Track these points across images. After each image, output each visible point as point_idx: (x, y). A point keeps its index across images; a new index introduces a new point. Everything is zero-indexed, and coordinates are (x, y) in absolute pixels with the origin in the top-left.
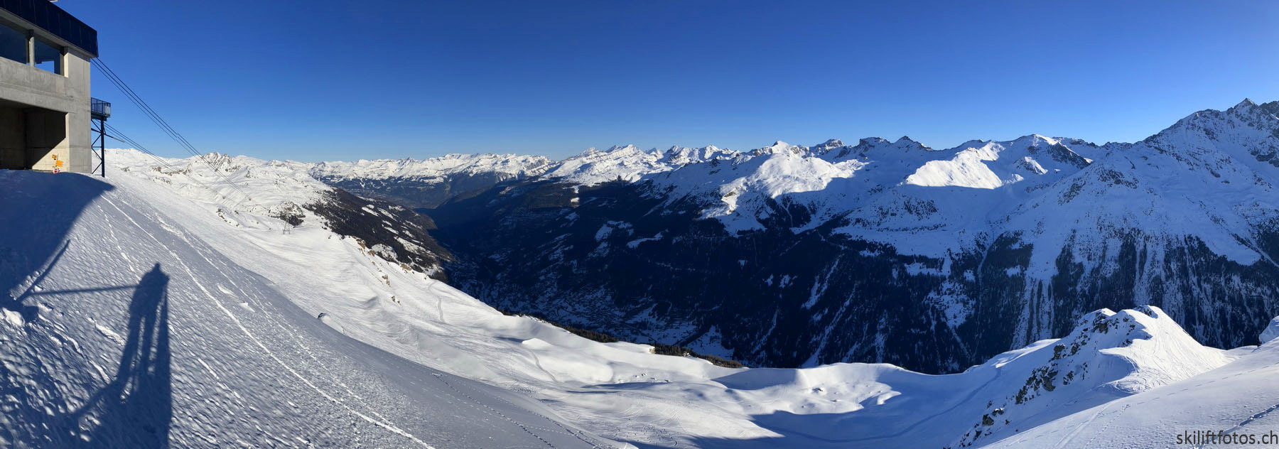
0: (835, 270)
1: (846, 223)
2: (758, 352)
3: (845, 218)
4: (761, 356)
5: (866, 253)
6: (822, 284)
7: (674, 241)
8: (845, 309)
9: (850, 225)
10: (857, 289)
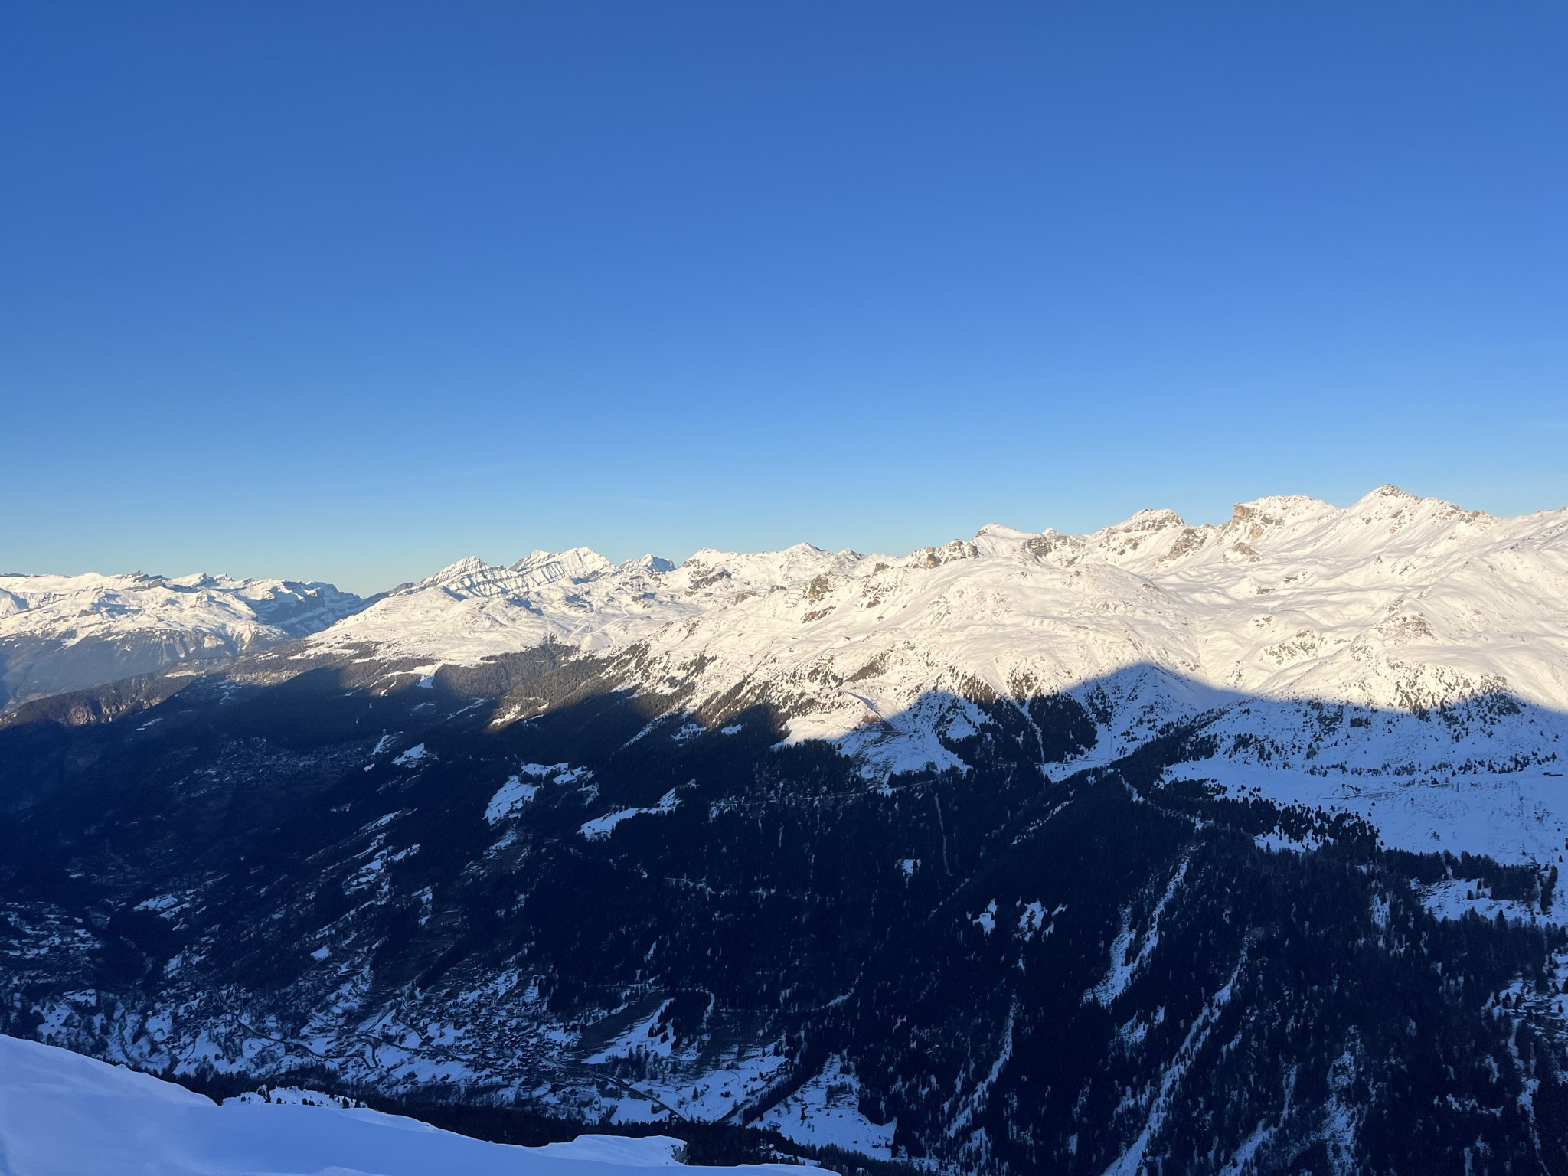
0: (1177, 890)
1: (1206, 749)
2: (965, 1134)
3: (1202, 734)
4: (975, 1144)
5: (1274, 841)
6: (1142, 932)
7: (715, 813)
8: (1218, 1014)
9: (1219, 756)
10: (1252, 954)
